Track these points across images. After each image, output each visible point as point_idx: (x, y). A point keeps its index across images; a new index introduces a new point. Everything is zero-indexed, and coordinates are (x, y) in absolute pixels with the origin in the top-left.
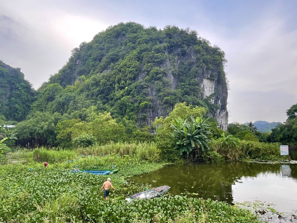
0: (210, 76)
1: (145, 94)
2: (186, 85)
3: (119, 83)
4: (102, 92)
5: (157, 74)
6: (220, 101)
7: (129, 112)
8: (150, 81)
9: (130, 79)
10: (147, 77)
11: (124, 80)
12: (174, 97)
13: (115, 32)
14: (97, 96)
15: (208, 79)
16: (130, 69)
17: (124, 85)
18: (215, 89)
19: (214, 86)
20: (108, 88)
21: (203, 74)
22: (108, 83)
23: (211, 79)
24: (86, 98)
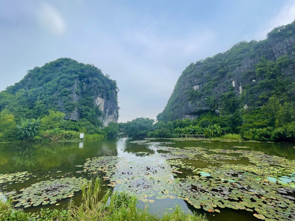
0: (102, 95)
1: (55, 103)
2: (85, 100)
3: (41, 95)
4: (29, 101)
5: (65, 92)
6: (108, 109)
7: (42, 114)
8: (60, 96)
9: (49, 94)
10: (59, 94)
11: (44, 94)
12: (72, 106)
13: (56, 63)
14: (25, 103)
15: (100, 97)
16: (50, 88)
17: (43, 97)
18: (105, 103)
19: (104, 101)
20: (34, 98)
21: (97, 94)
22: (34, 95)
23: (102, 97)
24: (18, 103)
